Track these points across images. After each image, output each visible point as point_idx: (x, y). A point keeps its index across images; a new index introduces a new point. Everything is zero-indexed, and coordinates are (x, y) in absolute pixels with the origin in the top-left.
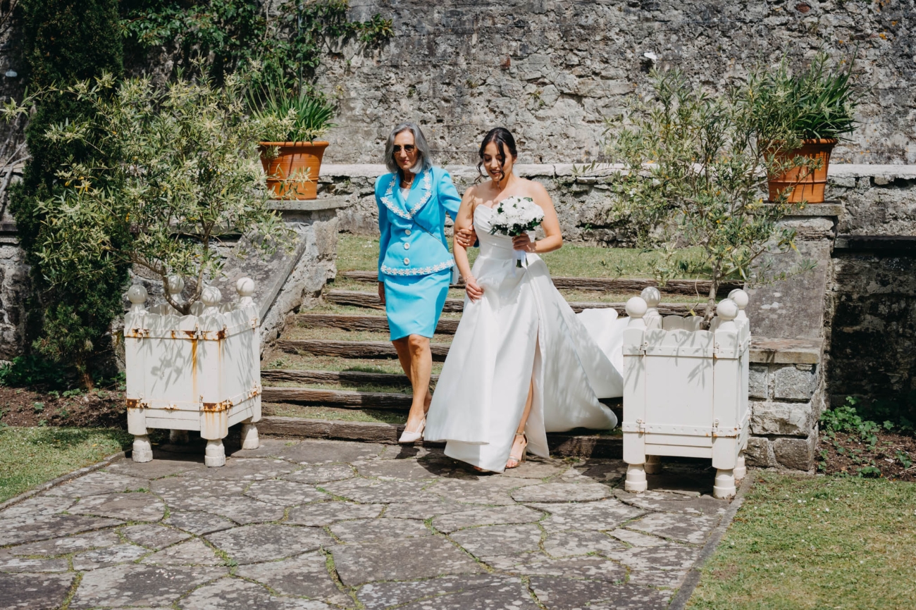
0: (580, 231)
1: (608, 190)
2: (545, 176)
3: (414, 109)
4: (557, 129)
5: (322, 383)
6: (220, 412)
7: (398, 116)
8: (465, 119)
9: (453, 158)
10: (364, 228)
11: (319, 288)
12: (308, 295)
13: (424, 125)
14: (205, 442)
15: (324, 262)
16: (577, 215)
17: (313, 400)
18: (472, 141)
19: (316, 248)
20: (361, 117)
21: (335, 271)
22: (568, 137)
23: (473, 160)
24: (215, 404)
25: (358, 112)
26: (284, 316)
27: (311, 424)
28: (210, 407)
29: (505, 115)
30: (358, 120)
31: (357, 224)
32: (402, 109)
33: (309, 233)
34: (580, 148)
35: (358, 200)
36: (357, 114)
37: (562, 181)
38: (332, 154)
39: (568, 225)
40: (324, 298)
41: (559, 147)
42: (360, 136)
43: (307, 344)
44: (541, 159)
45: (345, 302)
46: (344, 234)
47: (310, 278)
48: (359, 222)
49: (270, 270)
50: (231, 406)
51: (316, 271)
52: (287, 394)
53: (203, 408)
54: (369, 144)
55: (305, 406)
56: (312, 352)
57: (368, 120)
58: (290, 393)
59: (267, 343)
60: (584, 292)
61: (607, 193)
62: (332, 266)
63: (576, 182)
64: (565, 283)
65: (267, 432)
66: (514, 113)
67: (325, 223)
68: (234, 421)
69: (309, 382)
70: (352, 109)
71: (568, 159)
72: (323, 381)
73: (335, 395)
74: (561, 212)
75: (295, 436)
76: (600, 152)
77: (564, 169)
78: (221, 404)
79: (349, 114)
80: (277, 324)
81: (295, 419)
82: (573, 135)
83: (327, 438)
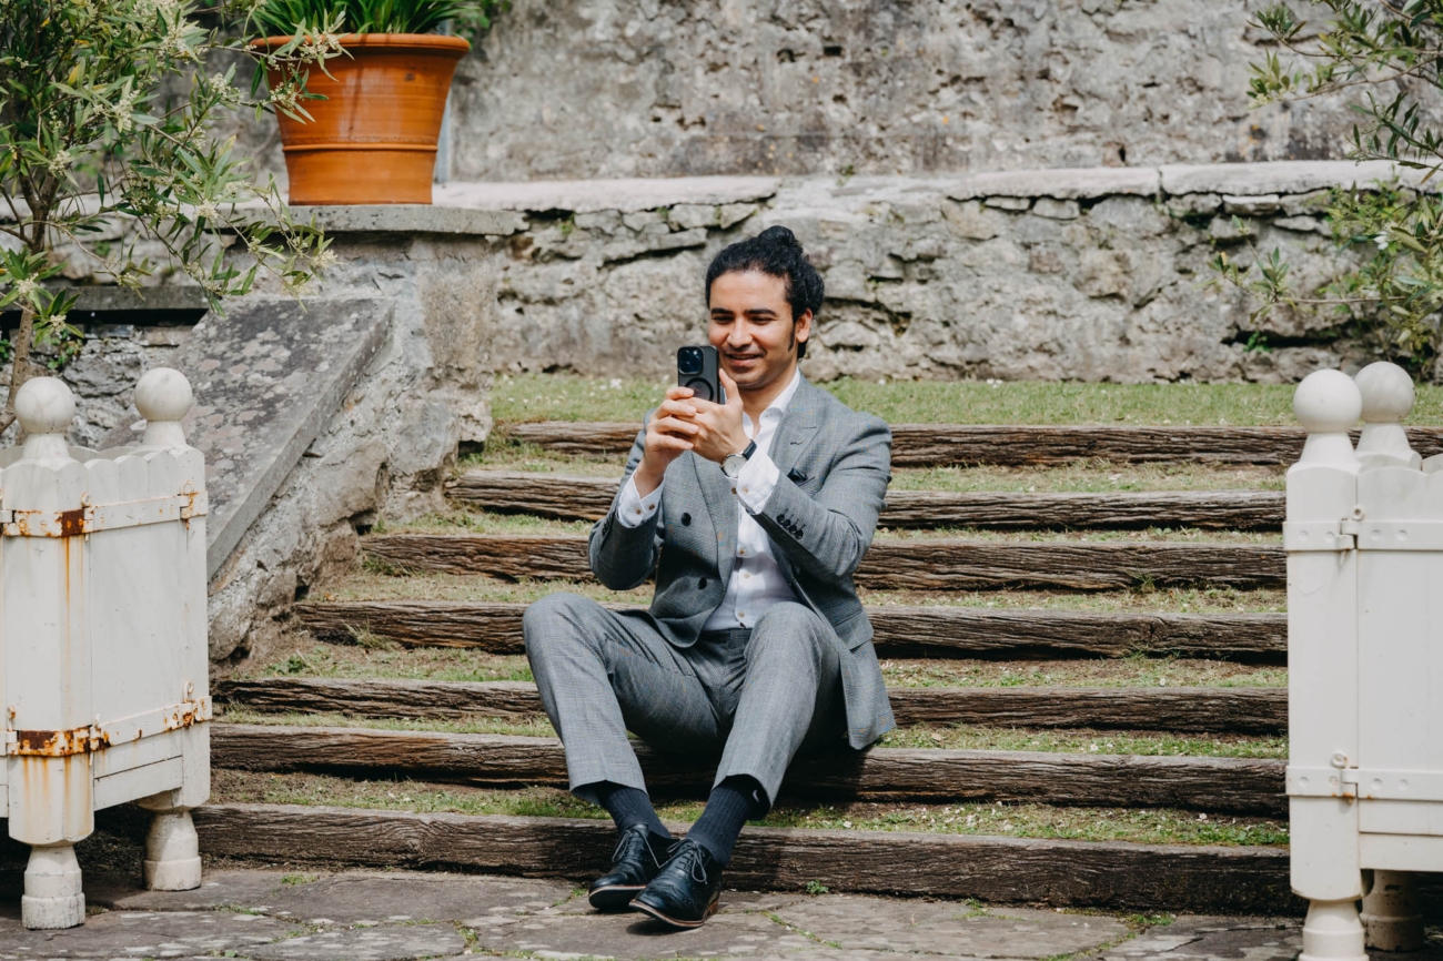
0: (1235, 353)
1: (1314, 232)
2: (1132, 196)
3: (759, 20)
4: (1171, 63)
5: (414, 718)
6: (67, 756)
7: (715, 40)
8: (904, 42)
9: (871, 155)
10: (613, 357)
11: (432, 462)
12: (398, 484)
13: (788, 65)
14: (23, 852)
15: (448, 392)
16: (1225, 308)
17: (382, 762)
18: (923, 107)
19: (423, 345)
20: (609, 47)
21: (488, 421)
22: (1200, 89)
23: (927, 162)
24: (50, 735)
25: (601, 32)
26: (319, 534)
27: (364, 823)
28: (35, 742)
29: (1021, 31)
30: (600, 56)
31: (595, 348)
32: (724, 22)
33: (404, 300)
34: (1236, 119)
35: (596, 277)
36: (600, 36)
37: (1180, 209)
38: (530, 153)
39: (1199, 337)
40: (447, 495)
41: (1175, 118)
42: (606, 101)
43: (384, 612)
44: (1122, 154)
45: (506, 505)
46: (556, 376)
47: (404, 432)
48: (599, 339)
49: (278, 398)
50: (105, 745)
51: (425, 410)
52: (304, 743)
53: (14, 747)
54: (631, 121)
55: (359, 779)
56: (397, 636)
57: (631, 55)
58: (315, 743)
59: (262, 606)
60: (1217, 469)
61: (1313, 242)
62: (476, 406)
63: (1222, 212)
64: (1159, 443)
65: (238, 850)
66: (1044, 25)
67: (454, 277)
68: (116, 794)
69: (374, 714)
70: (585, 24)
71: (1202, 153)
72: (418, 711)
73: (446, 746)
74: (1179, 301)
75: (318, 861)
76: (1293, 132)
77: (1188, 177)
78: (70, 734)
79: (576, 37)
80: (296, 554)
81: (320, 810)
82: (1216, 82)
83: (414, 864)
